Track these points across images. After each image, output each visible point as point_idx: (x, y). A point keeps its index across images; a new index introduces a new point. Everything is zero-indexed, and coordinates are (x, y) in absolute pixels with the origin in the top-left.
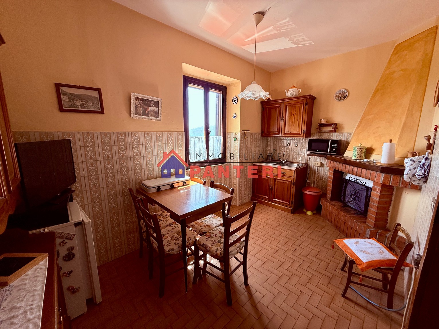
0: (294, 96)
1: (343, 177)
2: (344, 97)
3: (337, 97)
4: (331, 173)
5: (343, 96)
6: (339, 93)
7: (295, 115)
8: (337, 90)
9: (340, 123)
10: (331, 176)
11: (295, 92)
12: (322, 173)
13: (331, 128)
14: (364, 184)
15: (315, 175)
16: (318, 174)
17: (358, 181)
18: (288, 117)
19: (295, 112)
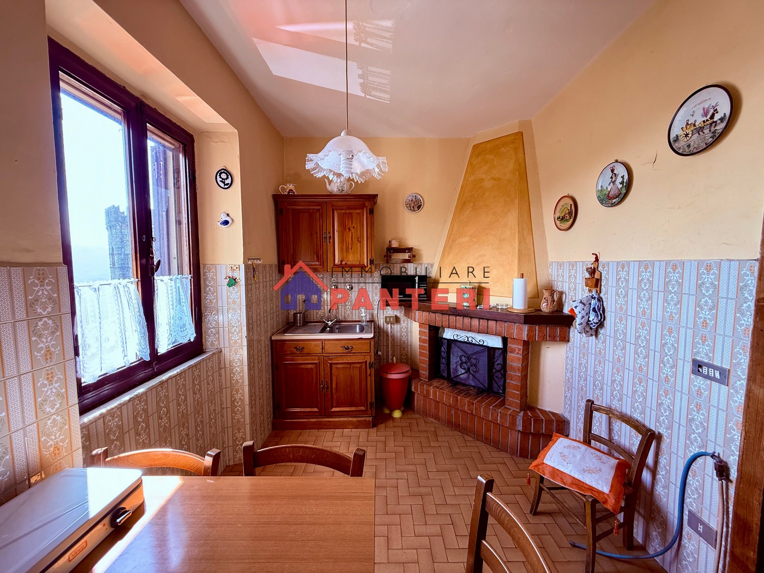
0: (343, 193)
1: (439, 336)
2: (419, 207)
3: (408, 205)
4: (424, 332)
5: (416, 205)
6: (410, 198)
7: (353, 230)
8: (408, 193)
9: (417, 248)
10: (424, 337)
11: (345, 186)
12: (399, 333)
13: (406, 256)
14: (481, 343)
15: (388, 340)
16: (393, 336)
17: (470, 339)
18: (338, 231)
19: (352, 224)
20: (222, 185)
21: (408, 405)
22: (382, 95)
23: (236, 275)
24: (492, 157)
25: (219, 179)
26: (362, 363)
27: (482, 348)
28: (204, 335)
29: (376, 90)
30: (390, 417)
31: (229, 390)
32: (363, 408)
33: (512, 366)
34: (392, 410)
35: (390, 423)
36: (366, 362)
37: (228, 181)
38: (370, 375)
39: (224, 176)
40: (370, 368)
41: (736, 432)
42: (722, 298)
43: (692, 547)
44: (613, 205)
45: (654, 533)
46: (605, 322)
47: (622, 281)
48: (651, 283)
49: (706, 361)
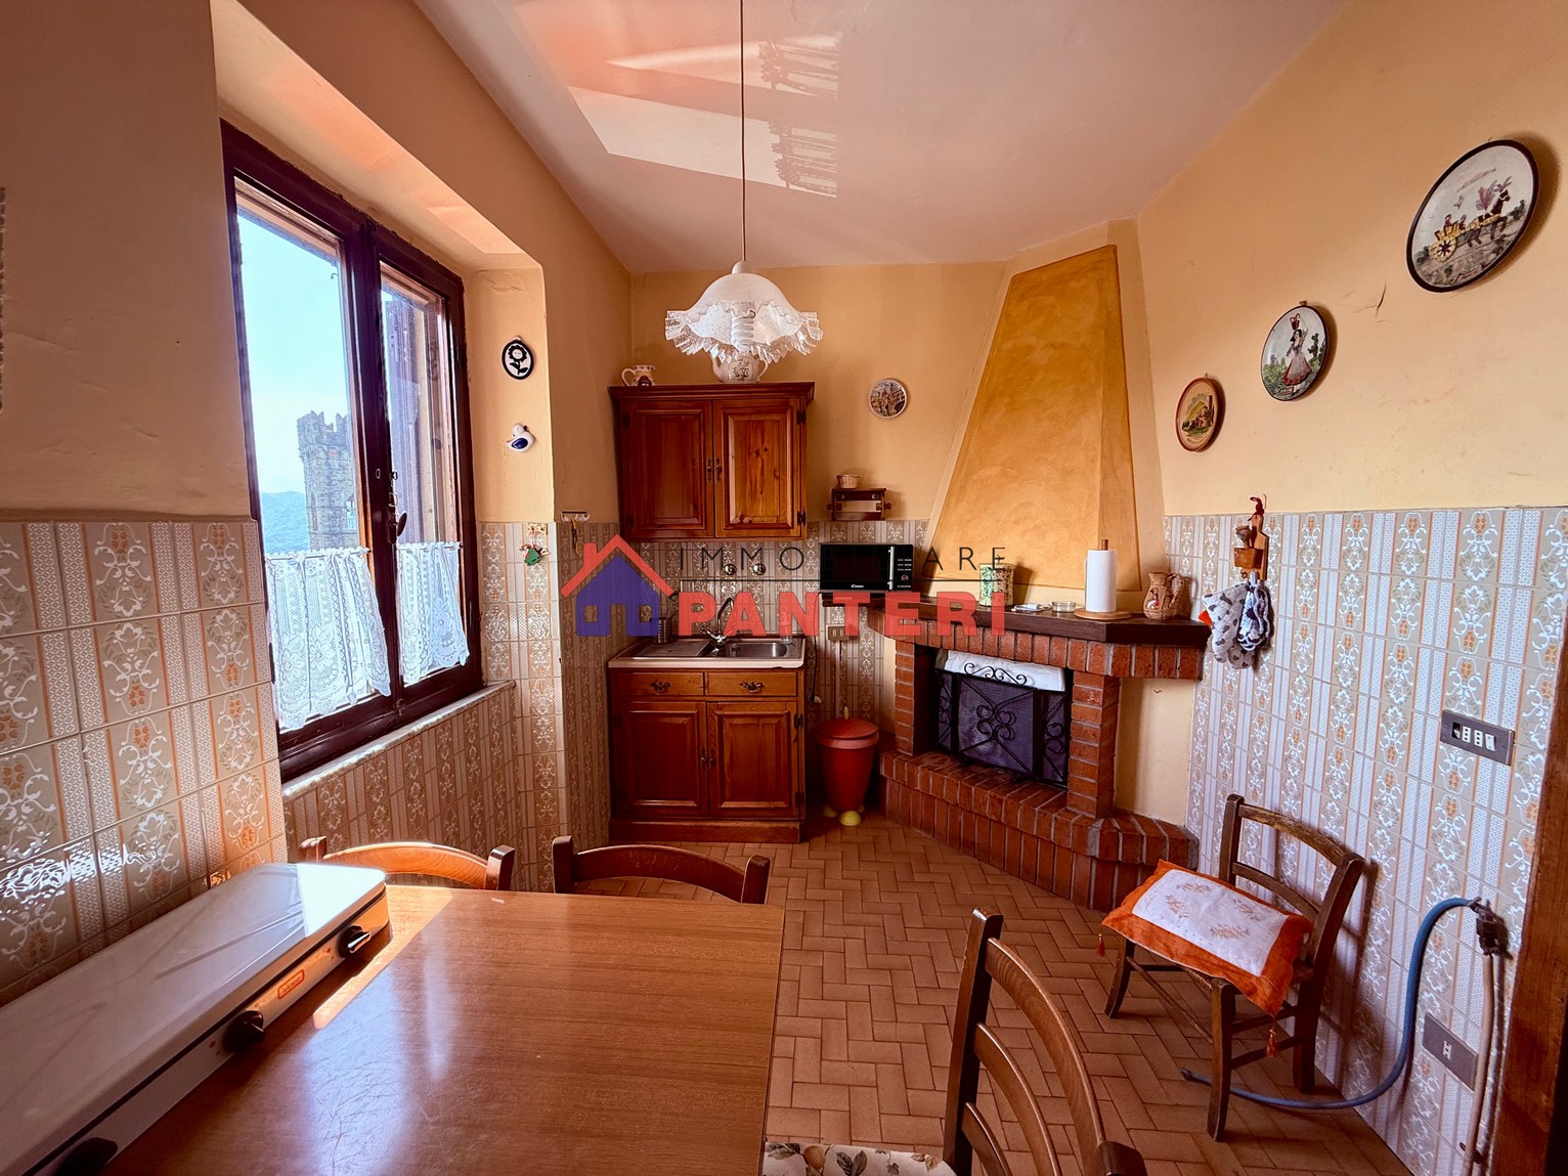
0: (746, 382)
1: (937, 667)
2: (899, 407)
3: (877, 404)
4: (906, 659)
5: (893, 403)
6: (880, 389)
7: (765, 456)
8: (875, 381)
9: (892, 490)
10: (905, 669)
11: (749, 367)
12: (856, 662)
13: (872, 506)
14: (1021, 682)
15: (833, 673)
16: (844, 666)
17: (998, 674)
18: (736, 458)
19: (763, 442)
20: (514, 371)
21: (872, 803)
22: (820, 182)
23: (540, 542)
24: (1051, 299)
25: (509, 361)
26: (781, 716)
27: (1020, 692)
28: (483, 654)
29: (810, 172)
30: (836, 824)
31: (529, 758)
32: (782, 804)
33: (1081, 727)
34: (840, 812)
35: (836, 835)
36: (789, 714)
37: (526, 364)
38: (797, 739)
39: (517, 354)
40: (796, 727)
41: (1522, 858)
42: (1505, 585)
43: (1430, 1088)
44: (1296, 396)
45: (1358, 1062)
46: (1274, 638)
47: (1309, 554)
48: (1366, 557)
49: (1469, 715)
